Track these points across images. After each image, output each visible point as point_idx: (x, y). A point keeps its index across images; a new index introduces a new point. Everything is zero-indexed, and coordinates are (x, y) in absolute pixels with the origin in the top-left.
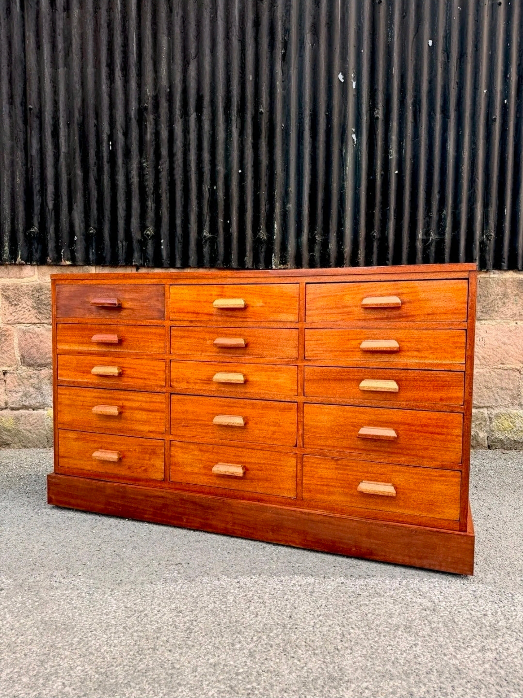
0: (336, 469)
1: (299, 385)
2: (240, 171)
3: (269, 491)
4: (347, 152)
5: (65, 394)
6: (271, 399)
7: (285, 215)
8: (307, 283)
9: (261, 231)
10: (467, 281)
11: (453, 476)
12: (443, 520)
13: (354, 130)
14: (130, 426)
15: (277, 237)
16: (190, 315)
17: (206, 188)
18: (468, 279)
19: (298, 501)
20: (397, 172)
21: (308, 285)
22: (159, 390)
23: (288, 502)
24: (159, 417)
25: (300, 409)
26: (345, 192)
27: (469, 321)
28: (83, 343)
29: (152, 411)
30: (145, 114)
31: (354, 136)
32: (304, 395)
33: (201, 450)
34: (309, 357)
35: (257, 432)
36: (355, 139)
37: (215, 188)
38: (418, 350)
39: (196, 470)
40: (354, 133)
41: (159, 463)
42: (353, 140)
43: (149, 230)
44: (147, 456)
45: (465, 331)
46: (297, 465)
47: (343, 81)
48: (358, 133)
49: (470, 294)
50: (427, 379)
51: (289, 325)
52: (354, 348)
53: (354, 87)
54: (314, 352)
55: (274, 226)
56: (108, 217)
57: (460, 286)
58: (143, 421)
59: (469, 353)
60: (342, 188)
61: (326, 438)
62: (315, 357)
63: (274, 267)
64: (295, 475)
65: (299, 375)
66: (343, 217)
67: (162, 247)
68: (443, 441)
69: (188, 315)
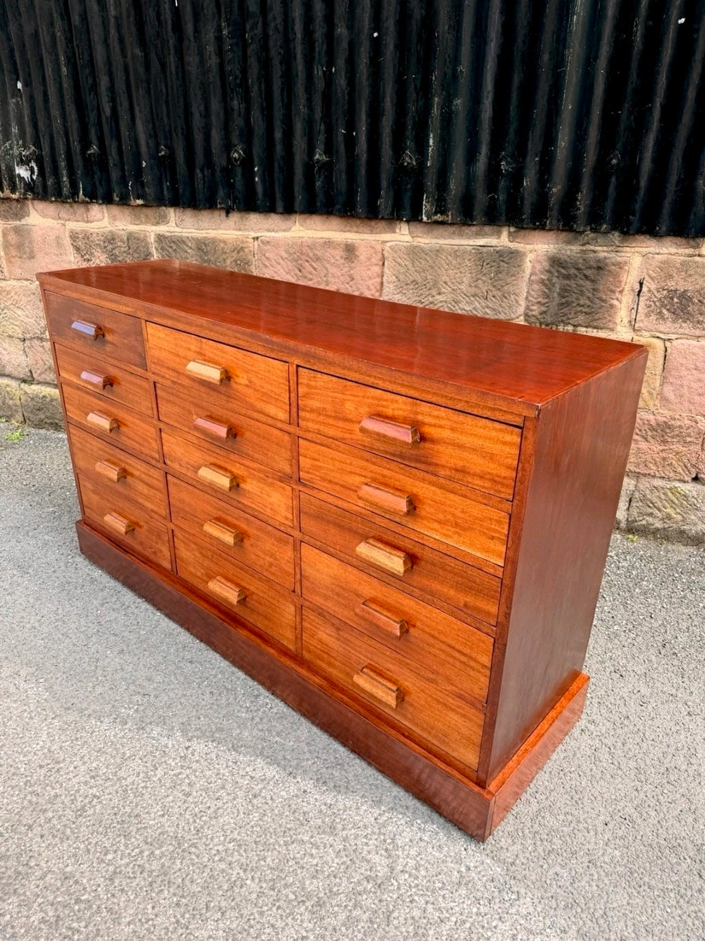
0: (338, 639)
1: (295, 515)
2: (375, 35)
3: (269, 631)
5: (75, 435)
6: (265, 520)
7: (447, 119)
8: (298, 366)
9: (408, 152)
10: (520, 430)
11: (474, 715)
12: (458, 759)
15: (432, 164)
16: (171, 373)
17: (318, 71)
19: (299, 657)
20: (682, 21)
21: (300, 369)
22: (154, 463)
23: (288, 654)
24: (158, 497)
25: (297, 548)
26: (565, 72)
27: (515, 501)
29: (151, 487)
32: (300, 531)
33: (201, 553)
34: (306, 480)
35: (253, 557)
37: (333, 70)
38: (440, 522)
39: (199, 574)
41: (166, 551)
43: (236, 151)
44: (155, 538)
45: (508, 517)
46: (296, 615)
49: (522, 457)
50: (450, 568)
51: (279, 425)
54: (310, 476)
55: (429, 143)
56: (182, 129)
57: (508, 438)
58: (145, 496)
59: (510, 554)
61: (326, 598)
62: (312, 482)
63: (425, 218)
64: (294, 625)
65: (294, 502)
66: (556, 123)
67: (257, 179)
68: (464, 663)
69: (169, 372)
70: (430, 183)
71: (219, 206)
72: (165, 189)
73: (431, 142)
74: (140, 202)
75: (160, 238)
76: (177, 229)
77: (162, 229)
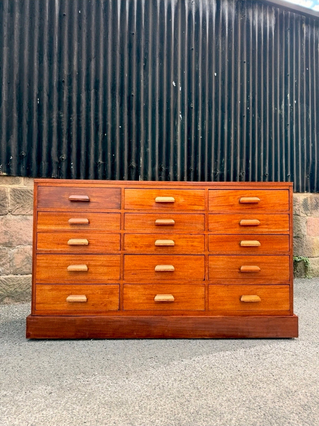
0: (227, 290)
1: (206, 245)
2: (120, 127)
3: (189, 308)
4: (177, 124)
5: (43, 260)
6: (189, 254)
7: (146, 154)
8: (209, 189)
9: (133, 162)
10: (288, 191)
11: (286, 288)
12: (282, 311)
13: (180, 113)
14: (94, 277)
15: (142, 166)
16: (138, 206)
17: (100, 134)
18: (289, 190)
19: (206, 311)
20: (201, 137)
22: (116, 252)
23: (200, 313)
24: (116, 270)
25: (206, 259)
26: (177, 145)
27: (290, 210)
28: (59, 224)
29: (111, 266)
30: (63, 85)
31: (180, 116)
32: (208, 251)
34: (211, 229)
35: (181, 274)
36: (181, 118)
37: (106, 135)
38: (267, 225)
39: (141, 301)
40: (181, 114)
41: (116, 299)
42: (180, 118)
43: (63, 156)
44: (107, 296)
45: (288, 215)
46: (205, 291)
47: (175, 86)
48: (183, 114)
50: (272, 239)
51: (199, 212)
52: (235, 224)
53: (180, 90)
54: (213, 227)
55: (140, 160)
56: (35, 146)
58: (104, 273)
60: (175, 142)
61: (221, 274)
62: (214, 229)
64: (204, 297)
65: (206, 240)
66: (176, 158)
67: (72, 167)
68: (281, 270)
69: (136, 206)
70: (142, 172)
71: (52, 177)
72: (22, 168)
73: (141, 160)
74: (5, 174)
75: (14, 190)
76: (25, 186)
77: (16, 186)
